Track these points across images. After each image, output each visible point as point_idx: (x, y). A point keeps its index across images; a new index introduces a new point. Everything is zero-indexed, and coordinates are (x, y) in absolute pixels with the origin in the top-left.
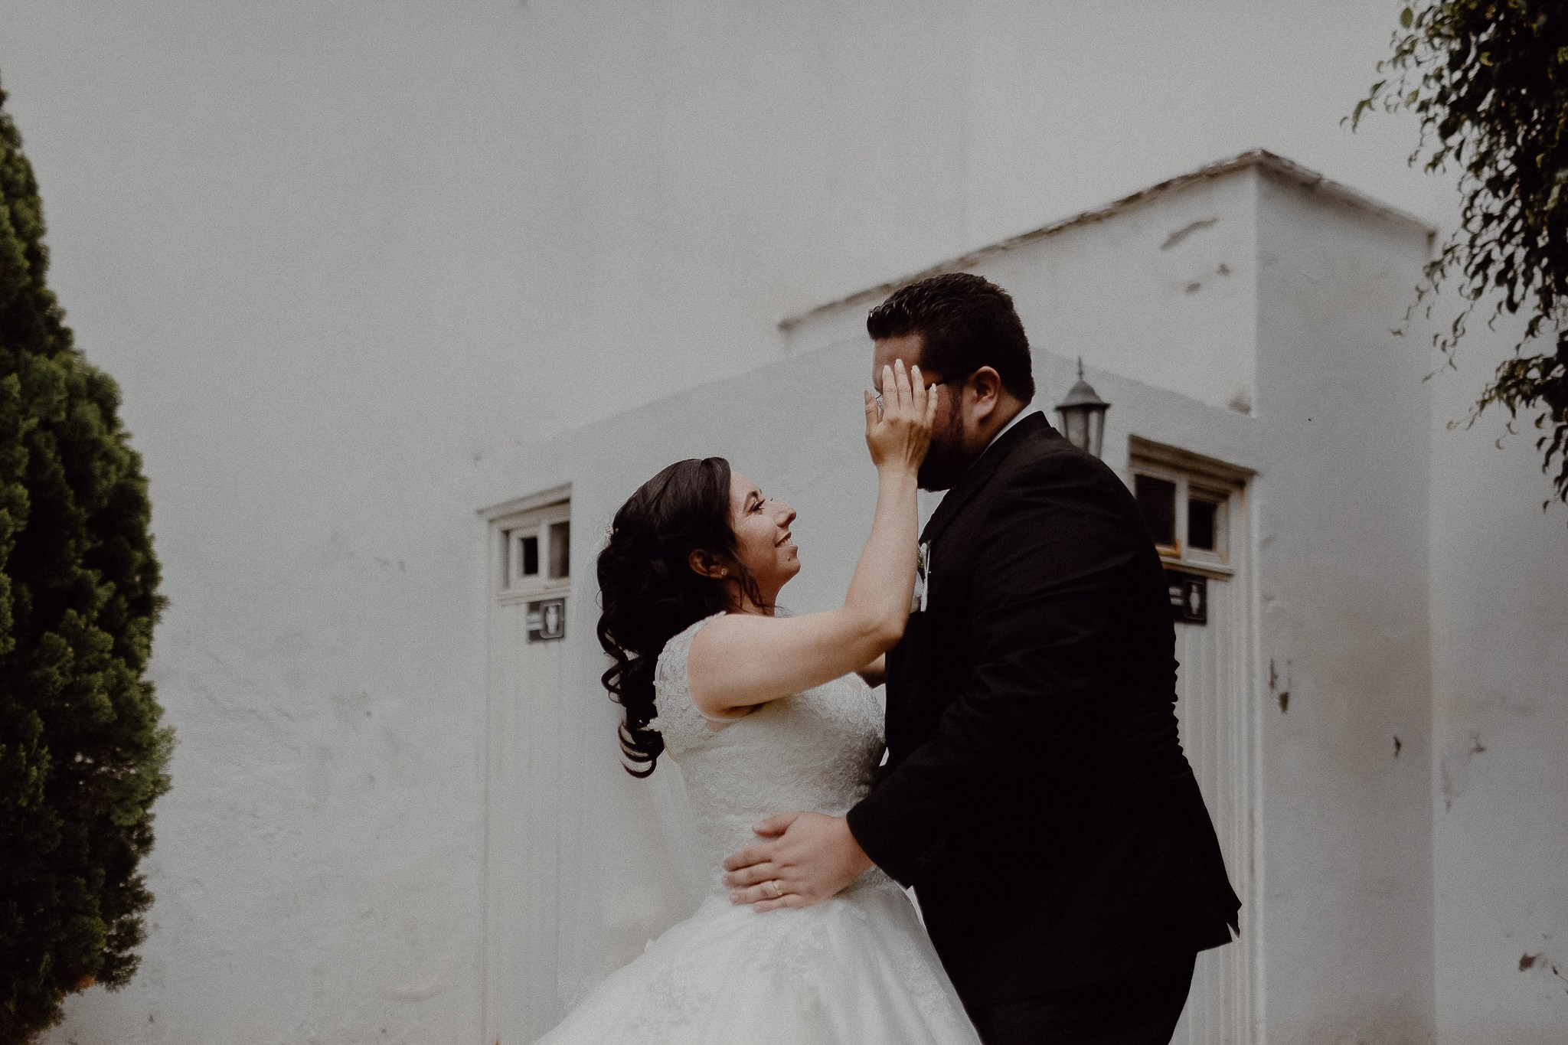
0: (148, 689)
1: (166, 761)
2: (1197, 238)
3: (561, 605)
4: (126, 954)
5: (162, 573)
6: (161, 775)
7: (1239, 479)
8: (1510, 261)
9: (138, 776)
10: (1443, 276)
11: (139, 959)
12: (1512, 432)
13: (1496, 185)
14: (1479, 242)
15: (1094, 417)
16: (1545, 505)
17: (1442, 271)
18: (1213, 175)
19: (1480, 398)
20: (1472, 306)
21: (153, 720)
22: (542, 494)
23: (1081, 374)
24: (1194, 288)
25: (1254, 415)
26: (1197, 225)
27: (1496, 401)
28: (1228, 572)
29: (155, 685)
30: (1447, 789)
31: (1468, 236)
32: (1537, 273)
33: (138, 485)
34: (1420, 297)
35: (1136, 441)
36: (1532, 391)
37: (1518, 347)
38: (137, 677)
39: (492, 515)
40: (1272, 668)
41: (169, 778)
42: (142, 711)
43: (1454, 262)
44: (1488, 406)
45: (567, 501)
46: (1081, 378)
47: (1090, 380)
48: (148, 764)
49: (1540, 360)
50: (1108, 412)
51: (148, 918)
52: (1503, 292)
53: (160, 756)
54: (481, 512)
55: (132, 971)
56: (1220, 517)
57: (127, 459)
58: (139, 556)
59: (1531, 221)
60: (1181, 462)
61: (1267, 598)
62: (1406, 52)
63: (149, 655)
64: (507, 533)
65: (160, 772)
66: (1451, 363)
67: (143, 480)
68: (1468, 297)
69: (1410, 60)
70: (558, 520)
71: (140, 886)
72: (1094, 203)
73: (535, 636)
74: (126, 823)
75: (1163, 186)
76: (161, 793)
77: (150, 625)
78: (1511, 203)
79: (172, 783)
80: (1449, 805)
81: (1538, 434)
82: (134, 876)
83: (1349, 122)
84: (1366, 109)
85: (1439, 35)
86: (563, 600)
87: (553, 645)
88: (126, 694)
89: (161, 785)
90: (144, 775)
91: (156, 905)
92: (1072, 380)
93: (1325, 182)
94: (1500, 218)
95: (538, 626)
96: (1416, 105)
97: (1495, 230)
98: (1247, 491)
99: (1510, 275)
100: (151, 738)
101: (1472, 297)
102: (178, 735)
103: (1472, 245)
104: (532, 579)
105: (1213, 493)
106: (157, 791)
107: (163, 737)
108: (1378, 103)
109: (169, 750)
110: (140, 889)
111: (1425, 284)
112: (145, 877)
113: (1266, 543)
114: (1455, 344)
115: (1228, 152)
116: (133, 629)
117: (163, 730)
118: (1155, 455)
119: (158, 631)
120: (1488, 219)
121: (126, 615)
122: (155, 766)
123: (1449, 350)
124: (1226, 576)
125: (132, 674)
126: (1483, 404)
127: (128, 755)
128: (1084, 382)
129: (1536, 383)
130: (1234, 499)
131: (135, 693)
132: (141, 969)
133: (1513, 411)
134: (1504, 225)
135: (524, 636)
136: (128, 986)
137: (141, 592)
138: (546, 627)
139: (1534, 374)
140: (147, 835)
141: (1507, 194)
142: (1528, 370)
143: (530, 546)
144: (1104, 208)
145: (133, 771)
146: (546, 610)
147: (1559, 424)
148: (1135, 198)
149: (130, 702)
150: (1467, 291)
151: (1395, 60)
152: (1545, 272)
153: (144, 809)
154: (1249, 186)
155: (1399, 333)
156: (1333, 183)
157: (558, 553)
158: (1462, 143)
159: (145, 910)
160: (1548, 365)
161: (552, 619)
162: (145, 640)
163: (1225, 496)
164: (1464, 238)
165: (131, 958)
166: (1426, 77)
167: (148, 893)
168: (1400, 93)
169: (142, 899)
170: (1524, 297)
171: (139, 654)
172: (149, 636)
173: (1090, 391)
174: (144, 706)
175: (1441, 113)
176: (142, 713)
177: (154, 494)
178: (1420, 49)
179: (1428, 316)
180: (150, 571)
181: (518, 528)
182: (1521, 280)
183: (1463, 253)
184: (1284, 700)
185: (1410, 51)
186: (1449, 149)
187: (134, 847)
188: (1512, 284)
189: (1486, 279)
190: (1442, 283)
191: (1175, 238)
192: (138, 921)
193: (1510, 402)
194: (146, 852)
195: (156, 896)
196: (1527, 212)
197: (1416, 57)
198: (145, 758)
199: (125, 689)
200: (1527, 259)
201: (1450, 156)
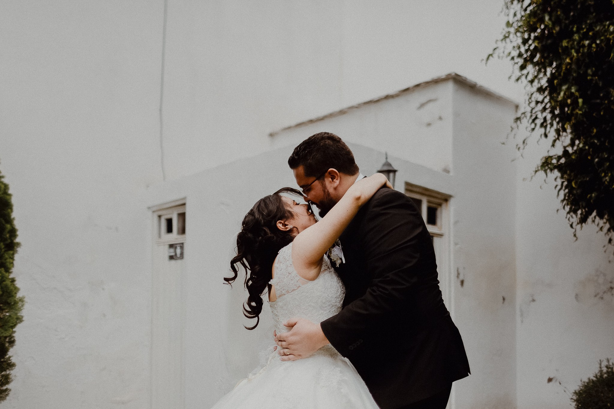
0: (13, 280)
1: (21, 310)
2: (430, 106)
3: (182, 246)
4: (4, 388)
5: (18, 233)
6: (19, 316)
7: (446, 199)
8: (545, 119)
9: (10, 316)
10: (521, 123)
11: (10, 390)
12: (546, 183)
13: (541, 90)
14: (534, 111)
15: (391, 175)
16: (558, 210)
17: (520, 121)
18: (436, 82)
19: (534, 170)
20: (531, 135)
21: (16, 293)
22: (174, 201)
23: (387, 158)
24: (429, 125)
25: (451, 174)
26: (430, 101)
27: (540, 171)
28: (441, 234)
29: (16, 279)
30: (522, 315)
31: (530, 109)
32: (555, 123)
33: (8, 197)
34: (512, 130)
35: (407, 184)
36: (553, 168)
37: (548, 151)
38: (9, 275)
39: (155, 209)
40: (458, 271)
41: (22, 317)
42: (12, 290)
43: (525, 118)
44: (538, 173)
45: (184, 204)
46: (387, 160)
47: (389, 161)
48: (14, 311)
49: (556, 157)
50: (397, 173)
51: (13, 373)
52: (543, 130)
53: (19, 308)
54: (149, 208)
55: (7, 395)
56: (438, 212)
57: (3, 186)
58: (8, 226)
59: (553, 104)
60: (424, 192)
61: (456, 244)
62: (506, 37)
63: (13, 266)
64: (160, 217)
65: (19, 315)
66: (522, 155)
67: (10, 195)
68: (529, 131)
69: (508, 40)
70: (181, 211)
71: (10, 360)
72: (392, 91)
73: (171, 258)
74: (5, 335)
75: (418, 86)
76: (19, 323)
77: (13, 254)
78: (545, 97)
79: (24, 319)
80: (522, 322)
81: (555, 183)
82: (7, 356)
83: (484, 62)
84: (491, 57)
85: (519, 31)
86: (183, 244)
87: (179, 262)
88: (4, 283)
89: (19, 320)
90: (12, 316)
91: (16, 367)
92: (383, 161)
93: (478, 86)
94: (542, 102)
95: (173, 254)
96: (510, 58)
97: (540, 107)
98: (448, 202)
99: (545, 124)
100: (15, 301)
101: (531, 131)
102: (25, 299)
103: (531, 112)
104: (170, 235)
105: (435, 204)
106: (17, 322)
107: (20, 300)
108: (495, 55)
109: (23, 306)
110: (9, 362)
111: (514, 125)
112: (12, 356)
113: (456, 223)
114: (524, 148)
115: (442, 73)
116: (6, 256)
117: (19, 297)
118: (415, 189)
119: (16, 257)
120: (537, 102)
121: (3, 250)
122: (16, 312)
123: (521, 150)
124: (441, 235)
125: (7, 274)
126: (536, 171)
127: (5, 308)
128: (388, 162)
129: (555, 165)
130: (444, 206)
131: (8, 282)
132: (11, 394)
133: (547, 175)
134: (543, 105)
135: (167, 258)
136: (5, 401)
137: (9, 241)
138: (176, 254)
139: (554, 161)
140: (12, 339)
141: (544, 93)
142: (552, 159)
143: (169, 222)
144: (395, 93)
145: (7, 314)
146: (176, 248)
147: (563, 180)
148: (407, 90)
149: (6, 286)
150: (530, 129)
151: (502, 40)
152: (558, 123)
153: (12, 329)
154: (450, 86)
155: (504, 144)
156: (481, 86)
157: (181, 225)
158: (528, 73)
159: (12, 370)
160: (559, 158)
161: (178, 251)
162: (11, 261)
163: (440, 205)
164: (529, 109)
165: (6, 390)
166: (514, 47)
167: (13, 363)
168: (504, 52)
169: (11, 366)
170: (549, 132)
171: (9, 266)
172: (13, 259)
173: (390, 165)
174: (12, 288)
175: (521, 61)
176: (11, 291)
177: (14, 201)
178: (511, 36)
179: (514, 138)
180: (13, 232)
181: (163, 215)
182: (549, 126)
183: (529, 115)
184: (462, 282)
185: (508, 37)
186: (523, 75)
187: (7, 345)
188: (546, 127)
189: (536, 124)
190: (520, 126)
191: (422, 105)
192: (9, 375)
193: (545, 171)
194: (12, 346)
195: (16, 364)
196: (552, 101)
197: (510, 40)
198: (12, 308)
199: (4, 281)
200: (551, 118)
201: (524, 77)
